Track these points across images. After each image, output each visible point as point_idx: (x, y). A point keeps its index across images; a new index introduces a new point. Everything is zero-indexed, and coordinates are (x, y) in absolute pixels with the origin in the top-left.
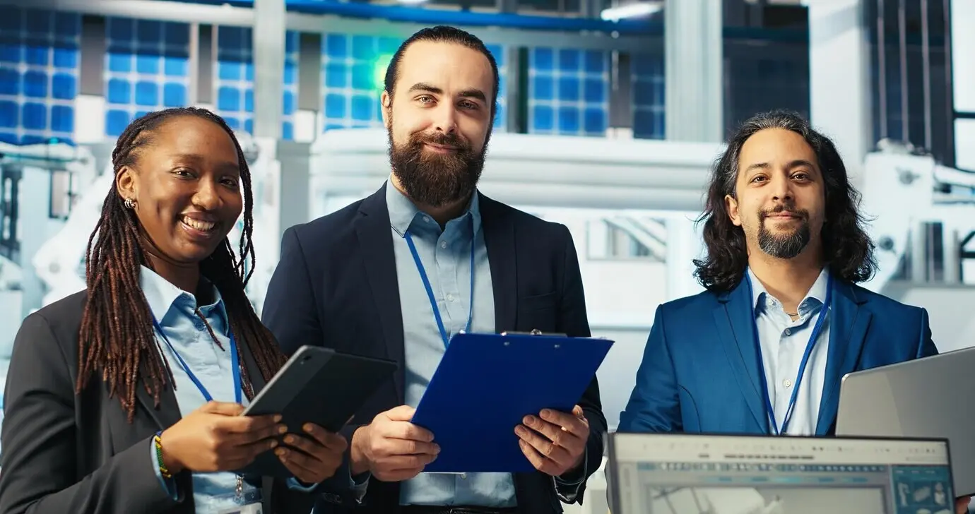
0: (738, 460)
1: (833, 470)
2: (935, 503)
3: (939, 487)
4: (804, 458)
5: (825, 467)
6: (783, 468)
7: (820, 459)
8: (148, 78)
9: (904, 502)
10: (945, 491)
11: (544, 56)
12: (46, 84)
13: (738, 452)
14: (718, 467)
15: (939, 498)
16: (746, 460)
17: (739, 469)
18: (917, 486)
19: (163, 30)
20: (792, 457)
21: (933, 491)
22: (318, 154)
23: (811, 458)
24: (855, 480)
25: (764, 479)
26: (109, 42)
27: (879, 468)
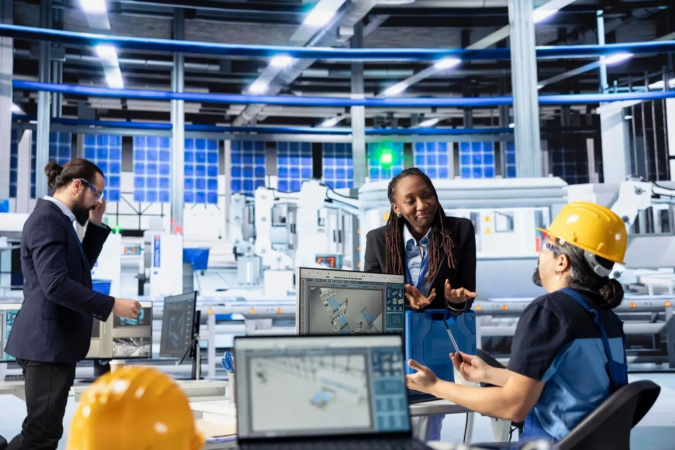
0: (338, 279)
1: (367, 284)
2: (399, 296)
3: (400, 291)
4: (359, 279)
5: (365, 282)
6: (352, 282)
7: (364, 280)
8: (295, 166)
9: (389, 296)
10: (402, 292)
11: (465, 146)
12: (252, 171)
13: (338, 276)
14: (332, 281)
15: (400, 295)
16: (341, 279)
17: (338, 282)
18: (394, 290)
19: (300, 146)
20: (355, 279)
21: (399, 292)
22: (361, 193)
23: (361, 279)
24: (374, 287)
25: (346, 286)
26: (278, 152)
27: (382, 284)
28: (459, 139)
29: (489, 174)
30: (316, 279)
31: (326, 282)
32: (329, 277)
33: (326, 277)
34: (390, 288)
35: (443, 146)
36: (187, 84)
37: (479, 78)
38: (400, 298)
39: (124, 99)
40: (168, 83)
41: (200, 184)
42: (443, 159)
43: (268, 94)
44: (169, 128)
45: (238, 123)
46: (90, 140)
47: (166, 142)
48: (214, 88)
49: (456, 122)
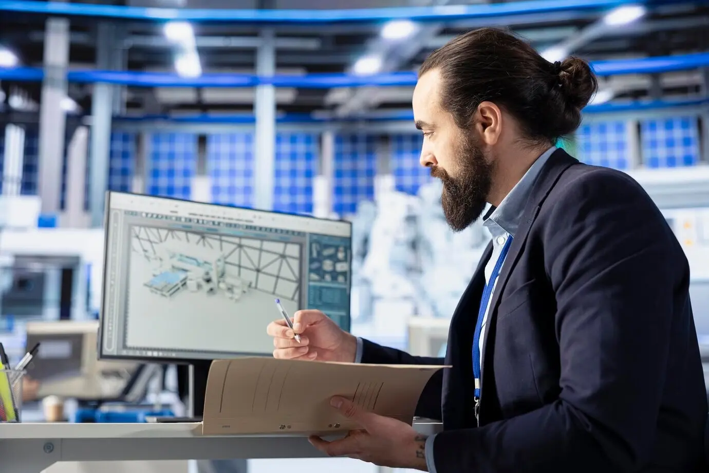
4: (246, 221)
5: (261, 228)
6: (230, 225)
9: (315, 255)
10: (345, 251)
13: (199, 213)
14: (183, 220)
15: (340, 255)
16: (204, 218)
17: (198, 222)
20: (237, 220)
23: (252, 222)
24: (282, 238)
25: (215, 230)
27: (300, 234)
28: (645, 117)
29: (688, 161)
30: (147, 214)
31: (168, 221)
32: (176, 212)
33: (172, 212)
34: (318, 242)
35: (620, 128)
36: (279, 65)
37: (672, 32)
38: (339, 261)
39: (199, 88)
40: (252, 65)
41: (293, 191)
42: (621, 146)
43: (382, 73)
44: (252, 121)
45: (342, 112)
46: (157, 139)
47: (249, 139)
48: (313, 69)
49: (637, 94)
